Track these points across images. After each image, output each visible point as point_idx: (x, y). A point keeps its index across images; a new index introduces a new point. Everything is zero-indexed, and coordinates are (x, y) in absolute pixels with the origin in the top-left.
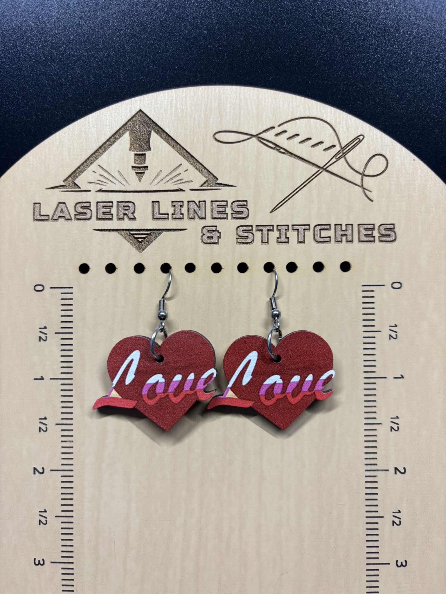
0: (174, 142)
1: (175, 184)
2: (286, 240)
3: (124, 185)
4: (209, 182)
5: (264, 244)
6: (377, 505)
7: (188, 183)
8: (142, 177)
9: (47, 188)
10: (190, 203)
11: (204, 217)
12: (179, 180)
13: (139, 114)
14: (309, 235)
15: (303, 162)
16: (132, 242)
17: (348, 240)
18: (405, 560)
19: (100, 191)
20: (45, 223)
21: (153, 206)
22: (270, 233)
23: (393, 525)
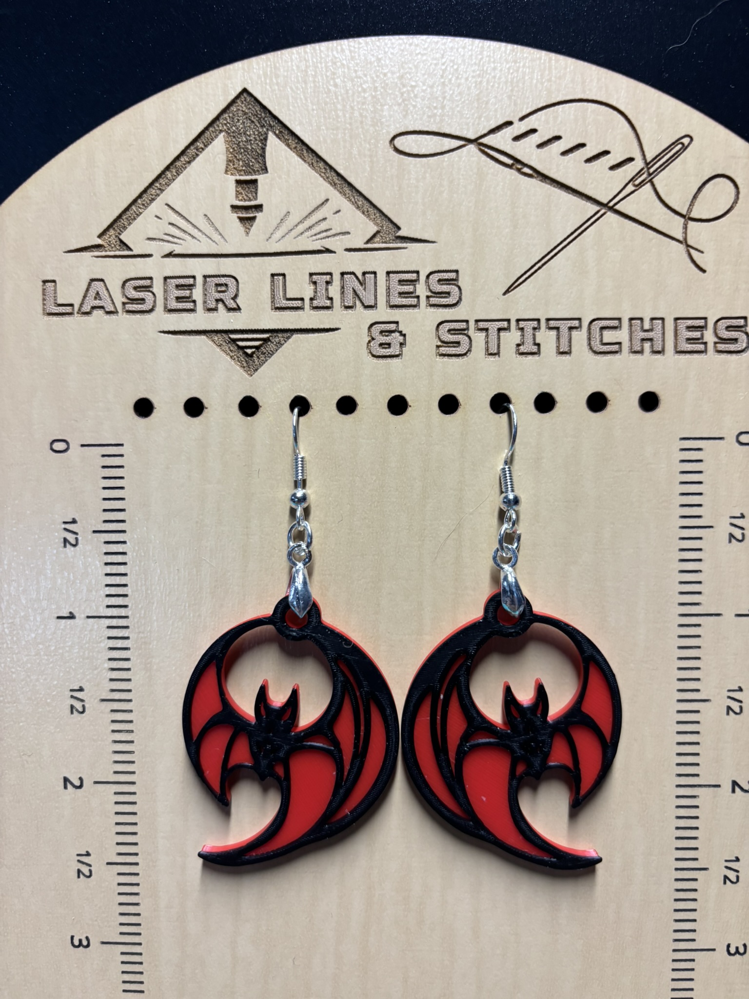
0: (313, 156)
1: (317, 240)
2: (535, 348)
3: (216, 243)
4: (382, 234)
5: (490, 356)
6: (696, 849)
7: (341, 237)
8: (252, 226)
9: (66, 250)
10: (345, 276)
11: (373, 305)
12: (323, 232)
13: (243, 97)
14: (580, 338)
15: (567, 194)
16: (233, 356)
17: (654, 349)
18: (743, 943)
19: (170, 255)
20: (67, 318)
21: (273, 281)
22: (502, 334)
23: (725, 883)
